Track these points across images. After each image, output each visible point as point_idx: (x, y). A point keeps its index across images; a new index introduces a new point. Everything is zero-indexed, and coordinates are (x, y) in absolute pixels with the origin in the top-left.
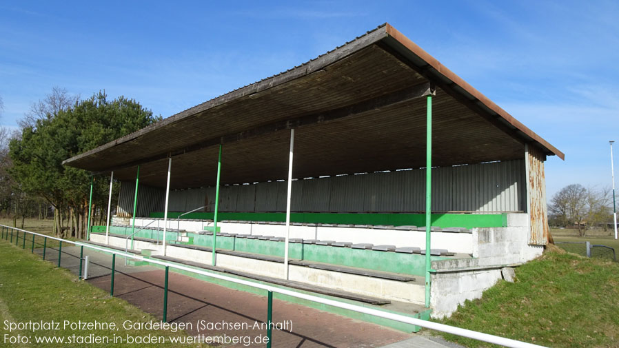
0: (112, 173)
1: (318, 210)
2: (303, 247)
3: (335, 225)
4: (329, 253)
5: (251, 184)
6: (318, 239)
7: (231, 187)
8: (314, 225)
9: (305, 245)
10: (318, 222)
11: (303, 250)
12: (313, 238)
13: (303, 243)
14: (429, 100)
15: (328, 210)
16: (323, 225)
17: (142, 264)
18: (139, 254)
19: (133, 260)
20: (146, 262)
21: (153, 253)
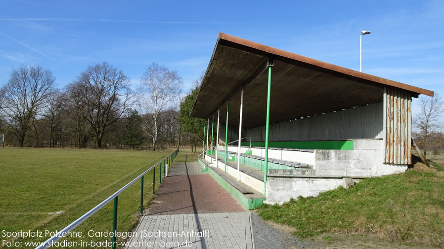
0: (208, 119)
11: (262, 164)
14: (270, 69)
17: (205, 171)
18: (207, 165)
19: (202, 169)
20: (207, 170)
21: (210, 165)
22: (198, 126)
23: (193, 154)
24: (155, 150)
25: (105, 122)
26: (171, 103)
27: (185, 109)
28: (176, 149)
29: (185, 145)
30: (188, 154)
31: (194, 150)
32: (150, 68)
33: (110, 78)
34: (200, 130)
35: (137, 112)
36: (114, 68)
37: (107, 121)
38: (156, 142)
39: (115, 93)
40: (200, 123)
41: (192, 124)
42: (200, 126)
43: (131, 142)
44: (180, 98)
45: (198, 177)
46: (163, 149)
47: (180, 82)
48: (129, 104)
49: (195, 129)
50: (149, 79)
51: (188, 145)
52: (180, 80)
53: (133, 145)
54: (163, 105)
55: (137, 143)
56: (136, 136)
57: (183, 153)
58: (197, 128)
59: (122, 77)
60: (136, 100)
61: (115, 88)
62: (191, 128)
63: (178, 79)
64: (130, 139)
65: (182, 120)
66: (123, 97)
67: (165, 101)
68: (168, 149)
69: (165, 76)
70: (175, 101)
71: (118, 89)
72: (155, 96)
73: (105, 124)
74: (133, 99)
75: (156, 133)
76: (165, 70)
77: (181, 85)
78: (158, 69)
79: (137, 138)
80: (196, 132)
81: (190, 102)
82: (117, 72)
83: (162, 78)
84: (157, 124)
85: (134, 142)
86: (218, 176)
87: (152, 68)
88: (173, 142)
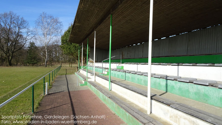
0: (83, 43)
1: (179, 55)
2: (167, 82)
3: (194, 64)
4: (191, 90)
5: (141, 43)
6: (180, 76)
7: (132, 46)
8: (176, 64)
9: (168, 81)
10: (179, 63)
11: (167, 84)
12: (175, 75)
13: (167, 79)
15: (186, 54)
16: (183, 64)
17: (84, 85)
18: (85, 80)
19: (81, 83)
20: (86, 84)
21: (89, 80)
22: (74, 50)
23: (70, 68)
24: (46, 66)
25: (13, 50)
26: (56, 38)
27: (65, 39)
28: (60, 65)
29: (65, 63)
30: (67, 68)
31: (71, 66)
32: (41, 16)
33: (15, 22)
34: (75, 52)
35: (34, 44)
36: (17, 15)
37: (14, 49)
38: (47, 61)
39: (19, 32)
40: (75, 48)
41: (69, 48)
42: (76, 49)
43: (31, 62)
44: (61, 35)
45: (79, 93)
46: (52, 65)
47: (61, 25)
48: (29, 38)
49: (72, 52)
50: (41, 22)
51: (67, 63)
52: (61, 24)
53: (32, 63)
54: (50, 39)
55: (35, 62)
56: (34, 58)
57: (64, 68)
58: (73, 51)
59: (23, 21)
60: (33, 36)
61: (19, 28)
62: (69, 51)
63: (59, 23)
64: (30, 60)
65: (63, 47)
66: (25, 34)
67: (52, 37)
68: (55, 65)
69: (51, 21)
70: (58, 37)
71: (21, 29)
72: (45, 33)
73: (13, 51)
74: (31, 35)
75: (47, 56)
76: (51, 17)
77: (62, 27)
78: (47, 16)
79: (35, 59)
80: (72, 54)
81: (68, 34)
82: (19, 18)
83: (50, 22)
84: (47, 51)
85: (33, 61)
86: (108, 98)
87: (43, 16)
88: (58, 61)
